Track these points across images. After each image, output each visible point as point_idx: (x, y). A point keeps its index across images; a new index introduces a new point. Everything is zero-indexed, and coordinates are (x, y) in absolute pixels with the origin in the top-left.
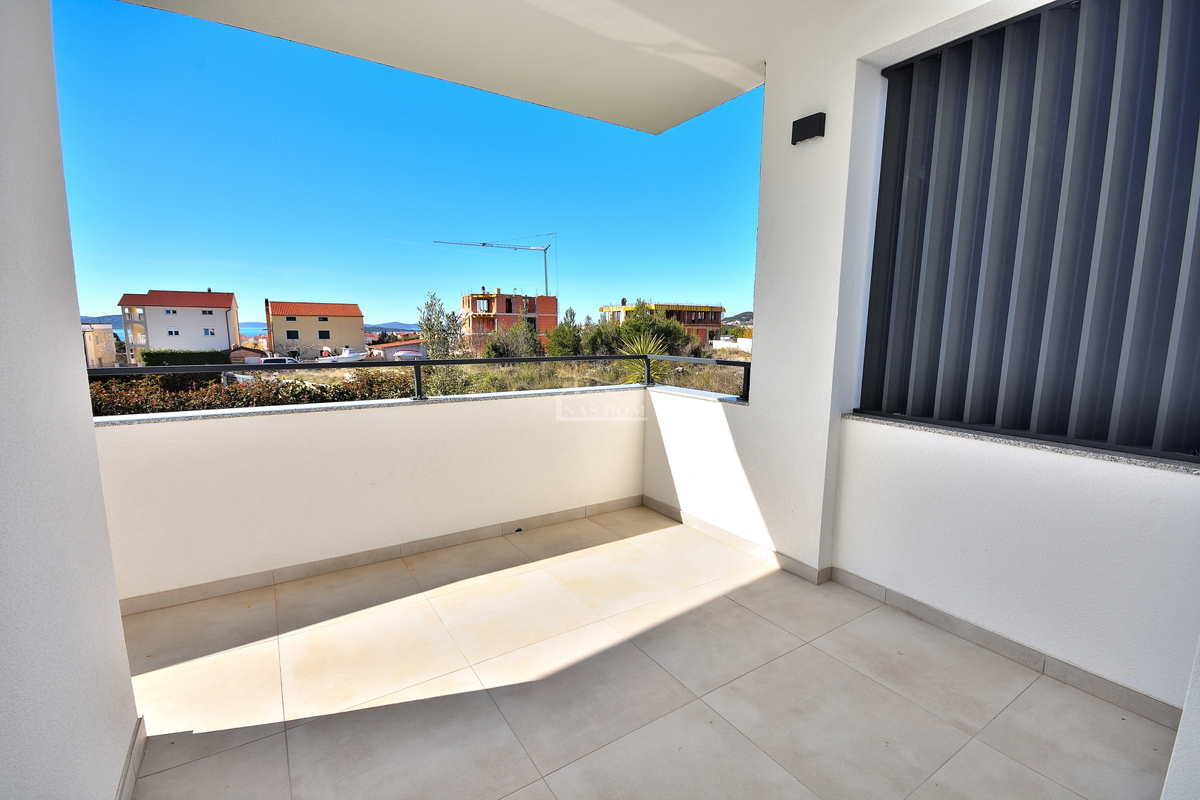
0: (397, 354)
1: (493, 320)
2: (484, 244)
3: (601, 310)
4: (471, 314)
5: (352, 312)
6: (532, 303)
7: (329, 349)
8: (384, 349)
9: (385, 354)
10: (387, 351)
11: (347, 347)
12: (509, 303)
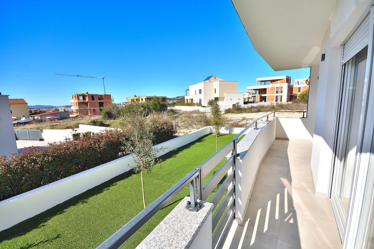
0: (47, 118)
1: (87, 103)
2: (78, 76)
3: (127, 99)
4: (77, 101)
5: (22, 102)
6: (100, 97)
7: (15, 118)
8: (40, 116)
9: (41, 118)
10: (42, 117)
11: (24, 116)
12: (93, 97)
